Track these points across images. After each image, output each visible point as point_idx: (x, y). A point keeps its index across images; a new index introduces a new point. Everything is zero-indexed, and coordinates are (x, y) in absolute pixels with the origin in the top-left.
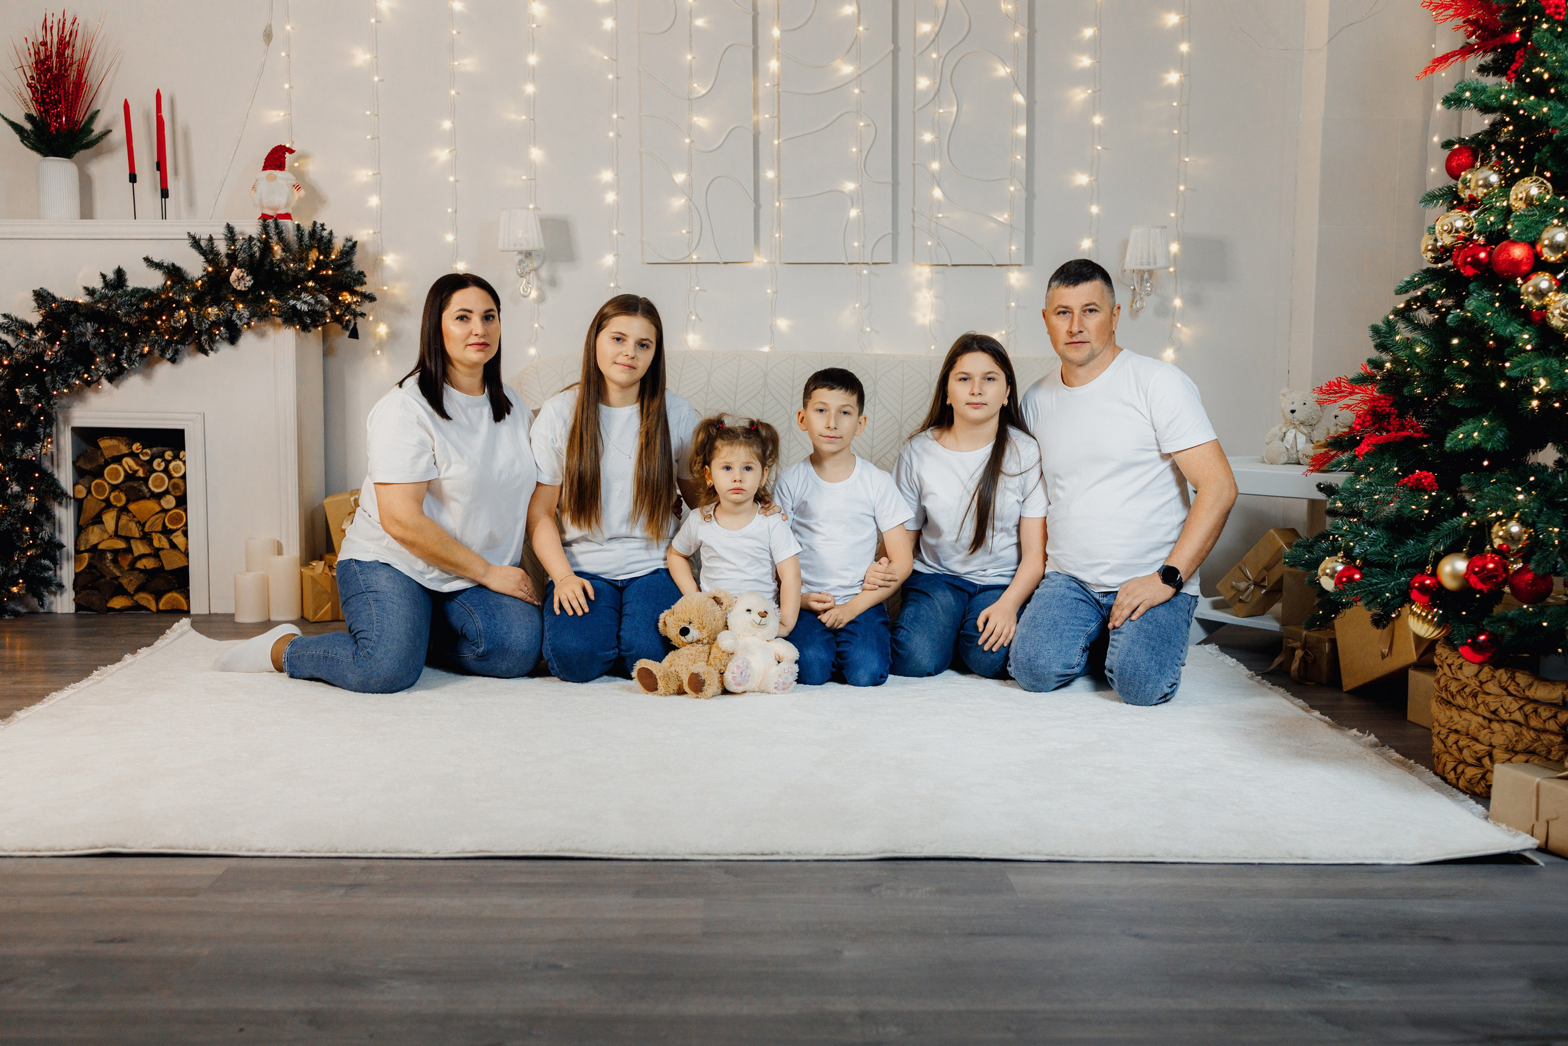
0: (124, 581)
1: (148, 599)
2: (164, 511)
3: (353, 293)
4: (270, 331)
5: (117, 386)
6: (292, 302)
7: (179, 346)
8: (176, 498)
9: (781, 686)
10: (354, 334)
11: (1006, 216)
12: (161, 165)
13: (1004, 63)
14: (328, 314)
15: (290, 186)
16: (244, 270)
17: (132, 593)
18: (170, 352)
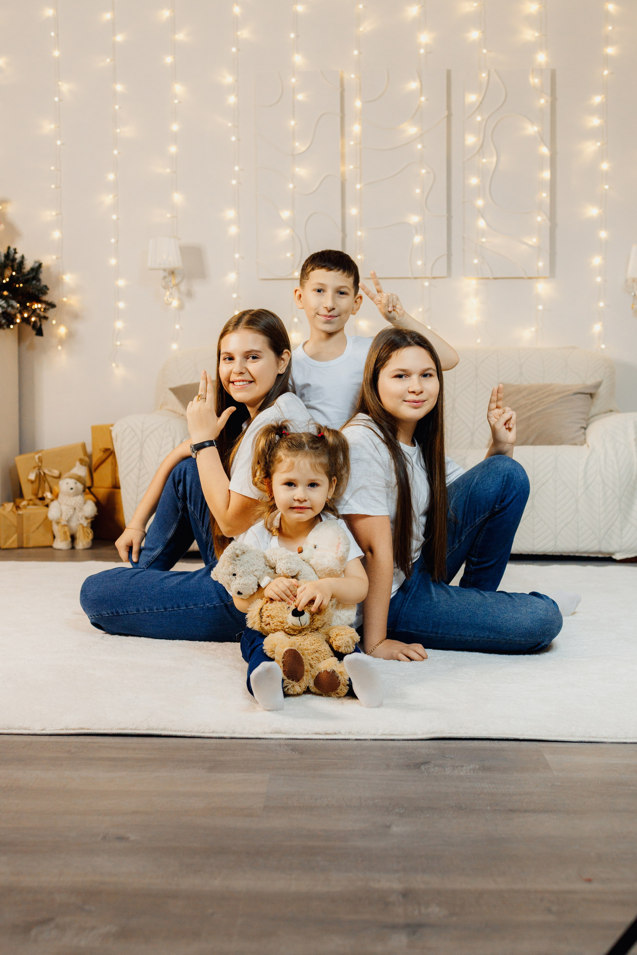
3: (39, 301)
10: (39, 332)
11: (534, 240)
13: (533, 123)
14: (18, 315)
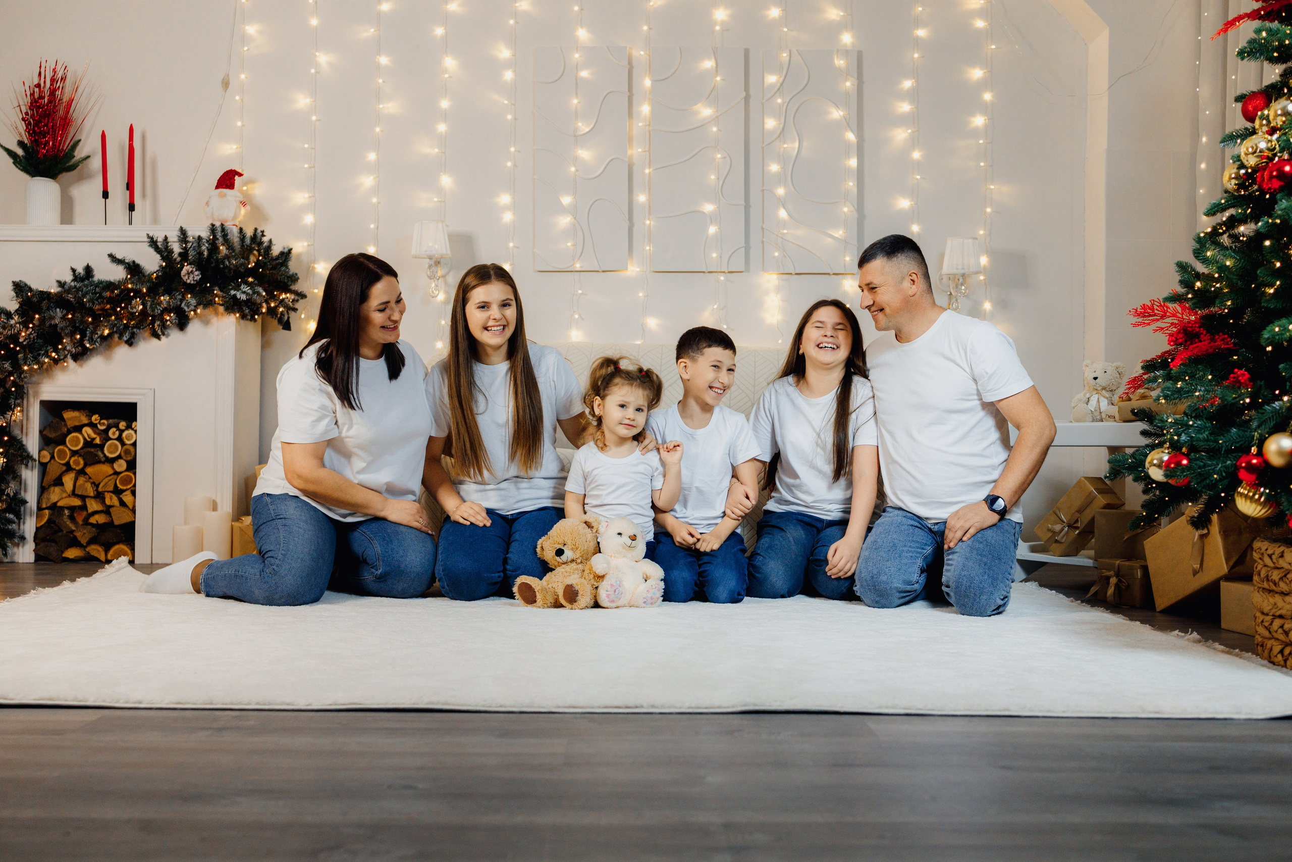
0: (78, 534)
1: (99, 551)
2: (117, 473)
3: (287, 290)
4: (214, 320)
5: (81, 366)
6: (233, 292)
7: (135, 330)
8: (127, 461)
9: (650, 601)
10: (287, 326)
11: (841, 232)
12: (130, 186)
13: (838, 107)
14: (264, 305)
15: (238, 202)
16: (193, 266)
17: (85, 544)
18: (127, 334)
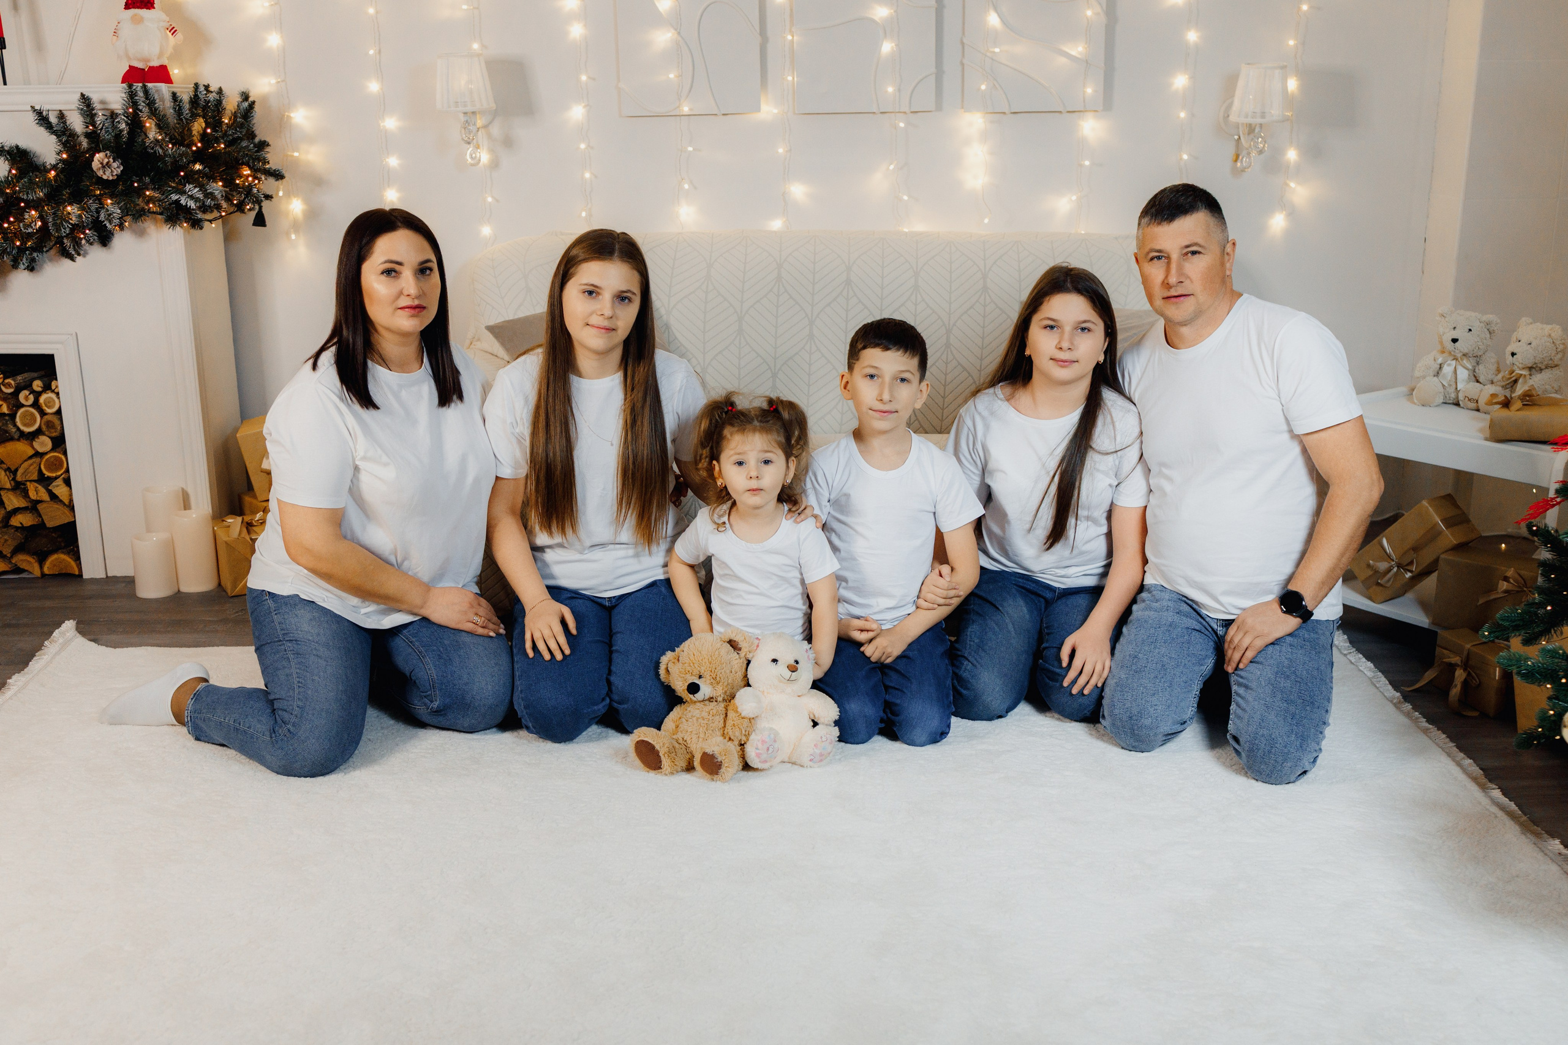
1: (29, 561)
2: (38, 455)
4: (151, 232)
6: (174, 197)
7: (35, 255)
8: (51, 438)
9: (819, 757)
10: (260, 221)
11: (1080, 49)
15: (163, 30)
16: (109, 154)
17: (8, 554)
18: (24, 259)
